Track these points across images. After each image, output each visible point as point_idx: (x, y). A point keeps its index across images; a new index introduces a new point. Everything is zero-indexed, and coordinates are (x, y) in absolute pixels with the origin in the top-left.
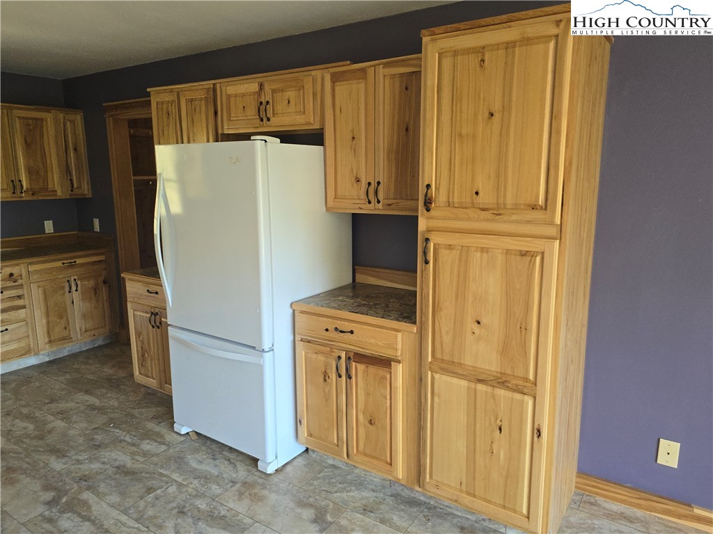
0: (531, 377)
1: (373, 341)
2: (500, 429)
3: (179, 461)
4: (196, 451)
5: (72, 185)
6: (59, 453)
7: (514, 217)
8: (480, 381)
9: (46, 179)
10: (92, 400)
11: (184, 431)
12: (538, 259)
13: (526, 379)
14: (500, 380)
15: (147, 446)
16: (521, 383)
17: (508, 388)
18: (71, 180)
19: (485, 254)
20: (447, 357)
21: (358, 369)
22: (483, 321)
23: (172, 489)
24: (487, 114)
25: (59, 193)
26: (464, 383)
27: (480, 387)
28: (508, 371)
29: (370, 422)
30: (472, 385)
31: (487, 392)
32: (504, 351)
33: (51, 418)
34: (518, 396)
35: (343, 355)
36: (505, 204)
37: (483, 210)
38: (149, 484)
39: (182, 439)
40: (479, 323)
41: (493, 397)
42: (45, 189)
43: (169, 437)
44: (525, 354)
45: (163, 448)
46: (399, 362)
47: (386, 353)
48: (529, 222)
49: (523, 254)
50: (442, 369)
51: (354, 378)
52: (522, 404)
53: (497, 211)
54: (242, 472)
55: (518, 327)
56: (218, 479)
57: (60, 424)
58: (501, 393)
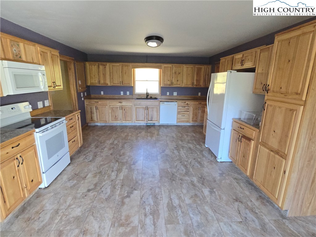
0: (286, 153)
1: (248, 132)
2: (274, 168)
3: (201, 151)
4: (206, 151)
5: (205, 84)
6: (182, 141)
7: (290, 97)
8: (272, 151)
9: (200, 83)
10: (194, 135)
11: (206, 146)
12: (295, 112)
13: (285, 154)
14: (277, 152)
15: (198, 146)
16: (283, 154)
17: (279, 155)
18: (205, 83)
19: (280, 109)
20: (264, 141)
21: (243, 140)
22: (276, 131)
23: (196, 155)
24: (288, 61)
25: (202, 86)
26: (268, 151)
27: (272, 153)
28: (280, 150)
29: (244, 157)
30: (270, 152)
31: (273, 155)
32: (280, 142)
33: (185, 135)
34: (281, 159)
35: (241, 135)
36: (288, 92)
37: (282, 94)
38: (193, 152)
39: (205, 148)
40: (274, 132)
41: (274, 157)
42: (199, 85)
43: (203, 146)
44: (286, 145)
45: (200, 148)
46: (253, 140)
47: (250, 137)
48: (295, 99)
49: (291, 110)
50: (263, 145)
51: (242, 142)
52: (282, 161)
53: (286, 94)
54: (212, 159)
55: (285, 135)
56: (206, 157)
57: (186, 137)
58: (277, 156)
